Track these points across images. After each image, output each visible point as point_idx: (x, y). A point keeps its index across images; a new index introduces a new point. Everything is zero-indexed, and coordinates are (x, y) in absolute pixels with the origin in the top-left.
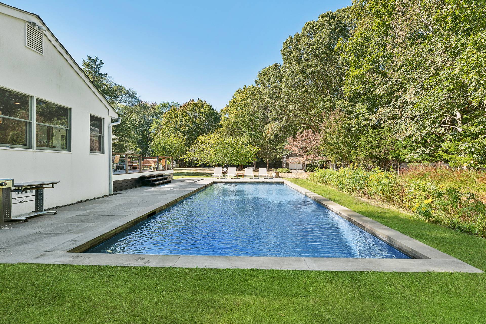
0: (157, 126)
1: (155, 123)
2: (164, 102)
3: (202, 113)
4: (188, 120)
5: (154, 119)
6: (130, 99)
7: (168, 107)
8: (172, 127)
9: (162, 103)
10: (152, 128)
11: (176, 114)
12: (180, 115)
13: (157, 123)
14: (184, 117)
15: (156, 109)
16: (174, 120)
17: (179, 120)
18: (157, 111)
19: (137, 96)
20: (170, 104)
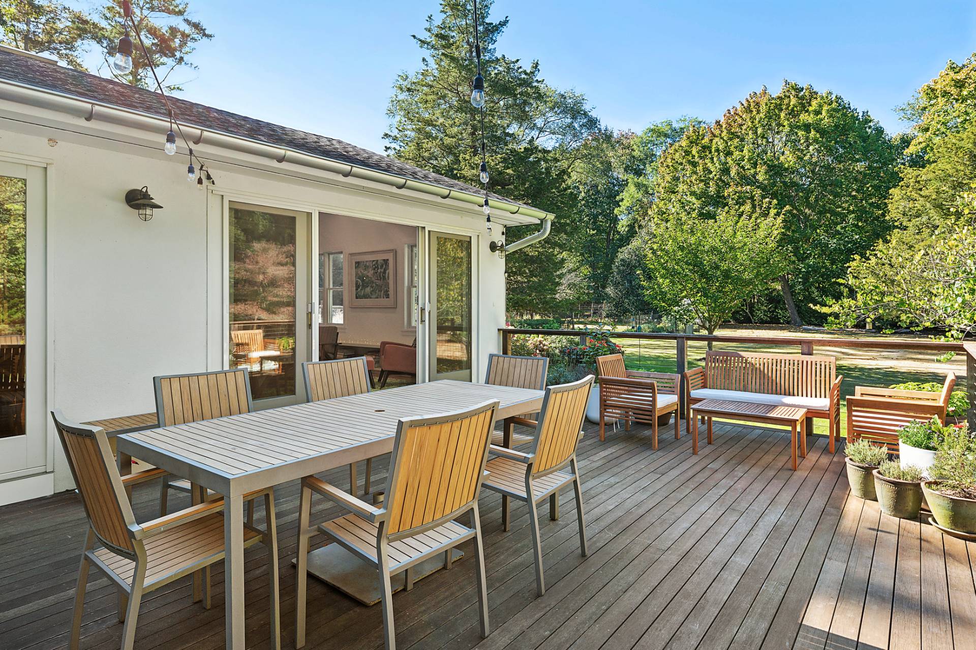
0: (640, 196)
1: (632, 188)
2: (658, 122)
3: (807, 127)
4: (749, 160)
5: (630, 177)
6: (569, 121)
7: (666, 136)
8: (693, 193)
9: (652, 127)
10: (625, 204)
11: (704, 147)
12: (718, 150)
13: (638, 186)
14: (737, 154)
15: (635, 147)
16: (700, 169)
17: (715, 168)
18: (636, 153)
19: (586, 107)
20: (676, 125)
